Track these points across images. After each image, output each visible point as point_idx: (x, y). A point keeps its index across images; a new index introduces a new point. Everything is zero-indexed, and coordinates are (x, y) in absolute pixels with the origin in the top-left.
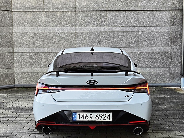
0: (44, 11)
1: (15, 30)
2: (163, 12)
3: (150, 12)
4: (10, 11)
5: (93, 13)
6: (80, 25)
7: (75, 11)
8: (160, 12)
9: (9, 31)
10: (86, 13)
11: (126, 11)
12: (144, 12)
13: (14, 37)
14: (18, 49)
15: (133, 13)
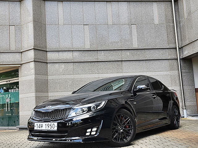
0: (73, 62)
1: (50, 78)
2: (163, 61)
3: (154, 61)
4: (46, 63)
5: (112, 62)
6: (102, 72)
7: (98, 61)
8: (161, 61)
9: (45, 78)
10: (106, 63)
11: (136, 60)
12: (149, 61)
13: (49, 83)
14: (52, 93)
15: (142, 62)
